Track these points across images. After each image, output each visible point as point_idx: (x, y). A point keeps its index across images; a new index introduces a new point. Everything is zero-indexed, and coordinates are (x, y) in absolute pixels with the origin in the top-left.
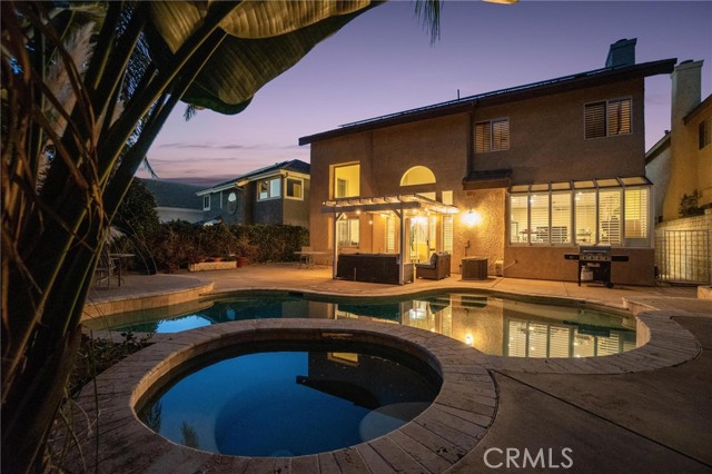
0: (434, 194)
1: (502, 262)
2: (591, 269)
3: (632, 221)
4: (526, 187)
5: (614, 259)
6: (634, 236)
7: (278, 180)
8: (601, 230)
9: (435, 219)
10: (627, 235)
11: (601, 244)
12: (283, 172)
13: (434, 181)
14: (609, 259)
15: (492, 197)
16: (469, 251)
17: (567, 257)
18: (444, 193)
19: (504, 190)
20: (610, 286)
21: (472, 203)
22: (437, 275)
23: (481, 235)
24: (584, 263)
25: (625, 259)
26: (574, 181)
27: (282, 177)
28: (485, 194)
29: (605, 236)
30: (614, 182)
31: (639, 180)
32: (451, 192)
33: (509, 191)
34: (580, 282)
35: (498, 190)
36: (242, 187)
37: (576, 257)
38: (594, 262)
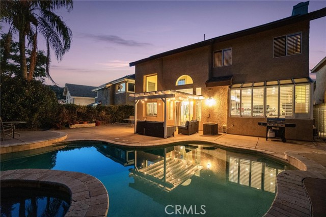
0: (192, 89)
1: (226, 125)
2: (274, 131)
3: (300, 103)
4: (239, 85)
5: (287, 125)
6: (301, 112)
7: (124, 84)
8: (281, 108)
9: (192, 103)
10: (296, 112)
11: (280, 117)
12: (126, 80)
13: (192, 83)
14: (284, 126)
15: (221, 91)
16: (209, 119)
17: (260, 124)
18: (197, 89)
19: (227, 87)
20: (284, 141)
21: (211, 94)
22: (188, 132)
23: (216, 111)
24: (270, 127)
25: (293, 126)
26: (267, 81)
27: (126, 82)
28: (218, 89)
29: (284, 112)
30: (289, 81)
31: (305, 80)
32: (200, 88)
33: (230, 87)
34: (267, 138)
35: (225, 87)
36: (109, 87)
37: (265, 124)
38: (276, 127)
